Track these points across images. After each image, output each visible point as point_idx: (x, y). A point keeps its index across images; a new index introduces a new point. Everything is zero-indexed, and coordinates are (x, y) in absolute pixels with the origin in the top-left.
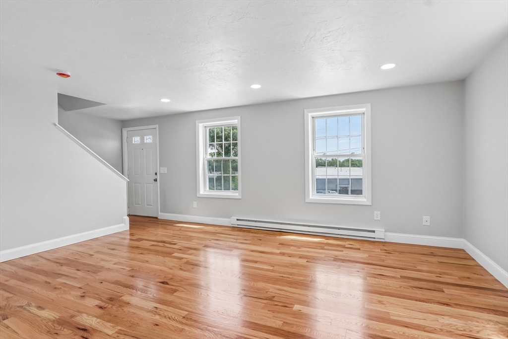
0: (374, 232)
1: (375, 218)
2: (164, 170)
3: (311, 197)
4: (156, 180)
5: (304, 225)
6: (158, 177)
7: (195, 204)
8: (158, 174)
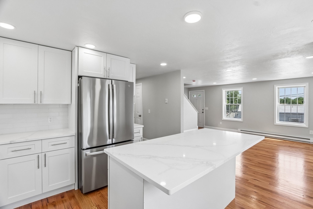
0: (309, 139)
1: (310, 134)
2: (207, 108)
3: (277, 123)
4: (203, 112)
5: (273, 135)
6: (204, 111)
7: (221, 123)
8: (204, 110)
